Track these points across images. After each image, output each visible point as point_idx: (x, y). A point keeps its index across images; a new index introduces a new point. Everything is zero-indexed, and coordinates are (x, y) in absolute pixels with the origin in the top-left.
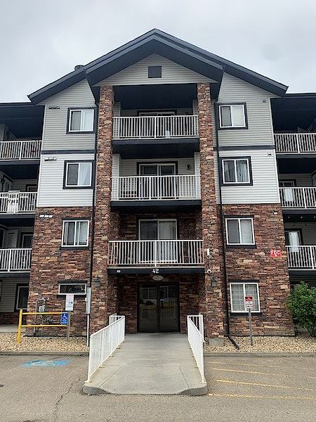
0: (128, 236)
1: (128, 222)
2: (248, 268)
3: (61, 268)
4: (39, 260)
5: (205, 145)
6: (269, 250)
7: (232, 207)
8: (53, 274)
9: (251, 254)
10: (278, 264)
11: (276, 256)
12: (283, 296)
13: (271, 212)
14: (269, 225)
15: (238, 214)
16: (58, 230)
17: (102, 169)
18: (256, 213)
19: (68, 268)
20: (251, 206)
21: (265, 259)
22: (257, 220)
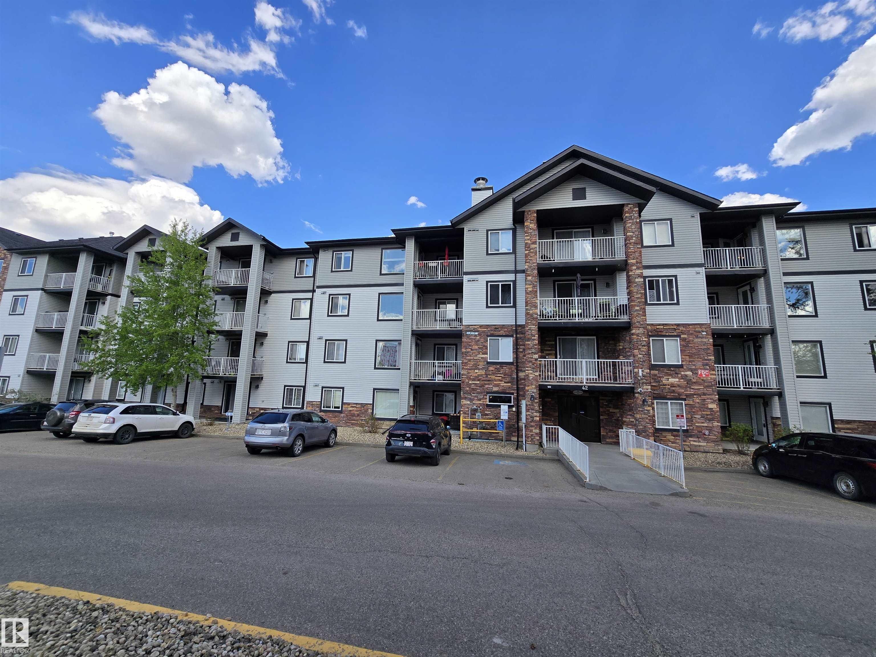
0: (547, 352)
1: (547, 339)
2: (674, 387)
3: (489, 381)
4: (469, 373)
5: (634, 268)
6: (696, 370)
7: (658, 327)
8: (482, 386)
9: (676, 373)
10: (706, 384)
11: (704, 376)
12: (711, 414)
13: (699, 332)
14: (697, 345)
15: (664, 334)
16: (484, 346)
17: (530, 292)
18: (683, 333)
19: (495, 380)
20: (677, 326)
21: (692, 378)
22: (684, 340)
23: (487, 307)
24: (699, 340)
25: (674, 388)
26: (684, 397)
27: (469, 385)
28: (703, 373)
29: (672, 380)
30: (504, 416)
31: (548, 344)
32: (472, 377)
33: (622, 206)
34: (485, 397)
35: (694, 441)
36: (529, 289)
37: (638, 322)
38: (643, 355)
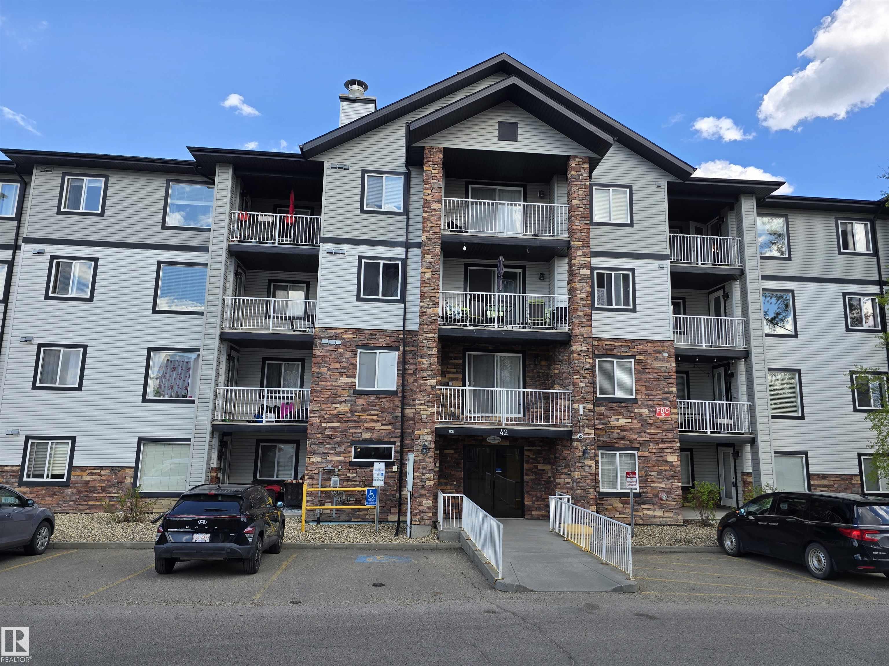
2: (625, 430)
3: (355, 422)
4: (322, 409)
5: (579, 253)
6: (654, 406)
7: (607, 343)
8: (344, 430)
9: (629, 411)
10: (665, 427)
11: (663, 415)
12: (671, 470)
13: (660, 352)
14: (656, 371)
15: (614, 353)
16: (351, 364)
17: (429, 279)
18: (640, 354)
19: (367, 421)
20: (633, 342)
21: (648, 419)
22: (639, 363)
23: (359, 299)
24: (660, 364)
25: (625, 433)
26: (637, 446)
27: (321, 429)
28: (662, 411)
29: (623, 421)
30: (379, 481)
31: (453, 364)
32: (327, 416)
33: (568, 158)
34: (349, 449)
35: (649, 510)
36: (427, 275)
37: (580, 334)
38: (586, 383)
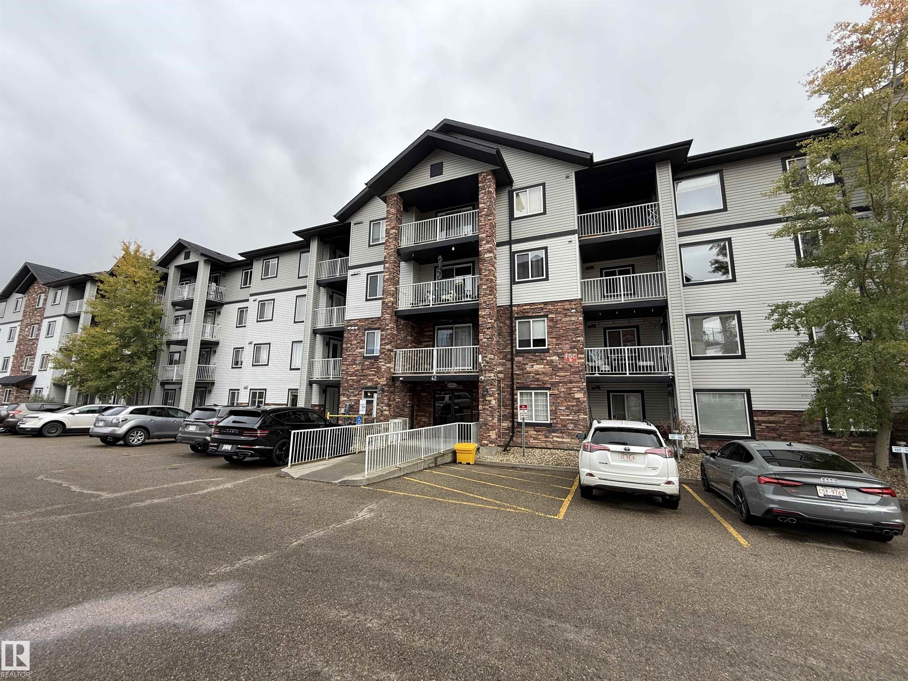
0: (426, 344)
1: (426, 330)
2: (538, 374)
3: (364, 376)
4: (347, 369)
5: (484, 242)
6: (563, 354)
7: (524, 307)
8: (359, 381)
9: (541, 359)
10: (573, 370)
11: (571, 360)
12: (577, 406)
13: (568, 310)
14: (565, 325)
15: (530, 314)
16: (362, 340)
18: (551, 313)
20: (545, 304)
21: (558, 364)
22: (551, 320)
23: (367, 300)
24: (568, 319)
26: (549, 386)
27: (347, 381)
28: (570, 357)
29: (537, 367)
30: (362, 411)
31: (427, 335)
32: (350, 373)
34: (360, 393)
35: (558, 437)
36: (386, 277)
